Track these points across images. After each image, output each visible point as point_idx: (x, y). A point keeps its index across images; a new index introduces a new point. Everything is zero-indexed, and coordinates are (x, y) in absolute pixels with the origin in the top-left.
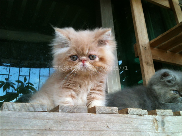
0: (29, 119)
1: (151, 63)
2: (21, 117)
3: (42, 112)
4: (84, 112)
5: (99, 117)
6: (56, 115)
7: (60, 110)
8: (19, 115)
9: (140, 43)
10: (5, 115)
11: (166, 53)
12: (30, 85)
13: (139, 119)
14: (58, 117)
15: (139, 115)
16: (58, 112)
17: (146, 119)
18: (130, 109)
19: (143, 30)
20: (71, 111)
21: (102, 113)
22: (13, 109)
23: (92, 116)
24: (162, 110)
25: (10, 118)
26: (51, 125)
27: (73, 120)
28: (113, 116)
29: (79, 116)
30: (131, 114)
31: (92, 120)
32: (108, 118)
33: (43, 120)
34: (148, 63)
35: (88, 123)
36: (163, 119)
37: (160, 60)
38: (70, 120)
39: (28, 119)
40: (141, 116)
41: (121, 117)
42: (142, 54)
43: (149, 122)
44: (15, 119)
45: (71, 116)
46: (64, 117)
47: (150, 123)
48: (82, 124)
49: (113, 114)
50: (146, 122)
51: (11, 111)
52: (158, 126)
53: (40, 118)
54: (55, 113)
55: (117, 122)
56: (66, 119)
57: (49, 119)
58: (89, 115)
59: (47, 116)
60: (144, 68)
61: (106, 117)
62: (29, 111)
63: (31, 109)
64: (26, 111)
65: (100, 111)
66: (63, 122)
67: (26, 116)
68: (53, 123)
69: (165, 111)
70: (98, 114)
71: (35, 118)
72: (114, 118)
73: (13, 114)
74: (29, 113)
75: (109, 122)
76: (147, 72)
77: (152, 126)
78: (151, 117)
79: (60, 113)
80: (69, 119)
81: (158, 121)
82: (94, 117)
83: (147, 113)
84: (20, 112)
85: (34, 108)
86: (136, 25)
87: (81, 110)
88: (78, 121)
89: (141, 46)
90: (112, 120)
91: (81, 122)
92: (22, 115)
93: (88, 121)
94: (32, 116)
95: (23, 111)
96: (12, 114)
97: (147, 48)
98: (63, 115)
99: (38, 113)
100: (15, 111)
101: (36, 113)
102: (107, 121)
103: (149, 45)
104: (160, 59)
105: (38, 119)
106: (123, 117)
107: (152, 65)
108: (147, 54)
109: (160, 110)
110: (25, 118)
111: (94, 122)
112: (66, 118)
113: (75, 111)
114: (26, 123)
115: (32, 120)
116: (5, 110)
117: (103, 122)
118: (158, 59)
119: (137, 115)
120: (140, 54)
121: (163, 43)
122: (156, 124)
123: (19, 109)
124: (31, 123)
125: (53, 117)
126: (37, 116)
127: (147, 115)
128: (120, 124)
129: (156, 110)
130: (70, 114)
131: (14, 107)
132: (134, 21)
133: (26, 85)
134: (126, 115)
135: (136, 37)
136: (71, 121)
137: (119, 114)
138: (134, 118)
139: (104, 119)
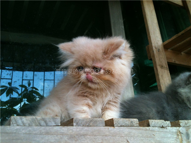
0: (41, 134)
1: (166, 66)
2: (31, 132)
3: (54, 127)
4: (101, 125)
5: (118, 131)
6: (70, 130)
7: (74, 124)
8: (30, 131)
9: (153, 45)
10: (13, 131)
11: (181, 55)
12: (34, 90)
13: (161, 132)
14: (72, 132)
15: (161, 127)
16: (73, 125)
17: (169, 132)
18: (151, 121)
19: (156, 30)
20: (87, 125)
21: (121, 126)
22: (22, 124)
23: (110, 130)
24: (186, 121)
25: (19, 134)
26: (66, 141)
27: (90, 135)
28: (134, 129)
29: (96, 130)
30: (153, 127)
31: (110, 134)
32: (127, 132)
33: (56, 136)
34: (162, 66)
35: (106, 138)
36: (187, 131)
37: (175, 63)
38: (86, 135)
39: (39, 134)
40: (163, 128)
41: (142, 130)
42: (156, 57)
43: (172, 134)
44: (24, 135)
45: (87, 131)
46: (79, 132)
47: (174, 136)
48: (100, 139)
49: (133, 126)
50: (169, 135)
51: (20, 126)
52: (183, 139)
53: (53, 133)
54: (69, 127)
55: (137, 136)
56: (82, 134)
57: (63, 134)
58: (106, 128)
59: (60, 131)
60: (158, 72)
61: (126, 130)
62: (40, 126)
63: (43, 123)
64: (37, 126)
65: (119, 124)
66: (78, 137)
67: (37, 132)
68: (67, 139)
69: (189, 122)
70: (117, 127)
71: (47, 133)
72: (134, 131)
73: (23, 129)
74: (40, 128)
75: (129, 136)
76: (162, 76)
77: (176, 140)
78: (175, 129)
79: (74, 127)
80: (85, 133)
81: (182, 133)
82: (112, 130)
83: (170, 125)
84: (30, 127)
85: (45, 122)
86: (147, 25)
87: (98, 123)
88: (95, 136)
89: (154, 48)
90: (133, 134)
91: (98, 137)
92: (32, 130)
93: (106, 136)
94: (43, 131)
95: (33, 125)
96: (21, 129)
97: (161, 50)
98: (78, 130)
99: (50, 127)
100: (24, 126)
101: (48, 128)
102: (126, 135)
103: (162, 47)
104: (175, 61)
105: (51, 135)
106: (144, 130)
107: (167, 68)
108: (161, 56)
109: (183, 121)
110: (36, 134)
111: (113, 136)
112: (82, 132)
113: (91, 124)
114: (37, 140)
115: (45, 135)
116: (13, 126)
117: (122, 136)
118: (173, 62)
119: (160, 127)
120: (154, 56)
121: (178, 45)
122: (180, 137)
123: (29, 124)
124: (43, 139)
125: (68, 132)
126: (49, 131)
127: (170, 127)
128: (142, 138)
129: (180, 121)
130: (86, 128)
131: (23, 121)
132: (145, 21)
133: (31, 90)
134: (147, 128)
135: (148, 38)
136: (88, 136)
137: (140, 127)
138: (156, 130)
139: (124, 133)
